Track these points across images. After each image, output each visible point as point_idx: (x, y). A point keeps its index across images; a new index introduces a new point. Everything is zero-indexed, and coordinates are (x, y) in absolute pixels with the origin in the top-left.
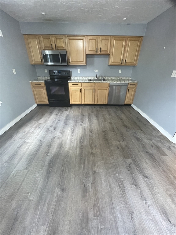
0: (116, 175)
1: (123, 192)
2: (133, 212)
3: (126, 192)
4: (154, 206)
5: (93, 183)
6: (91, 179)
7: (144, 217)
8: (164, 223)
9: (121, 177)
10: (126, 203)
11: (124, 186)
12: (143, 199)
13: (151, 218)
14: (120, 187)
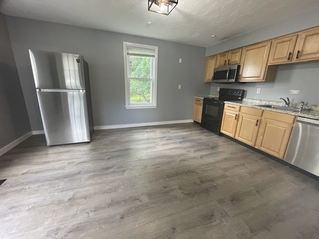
0: (122, 186)
1: (104, 192)
2: (86, 199)
3: (105, 194)
4: (87, 219)
5: (113, 172)
6: (117, 170)
7: (81, 207)
8: (70, 225)
9: (120, 191)
10: (94, 194)
11: (110, 193)
12: (96, 209)
13: (78, 213)
14: (110, 189)
